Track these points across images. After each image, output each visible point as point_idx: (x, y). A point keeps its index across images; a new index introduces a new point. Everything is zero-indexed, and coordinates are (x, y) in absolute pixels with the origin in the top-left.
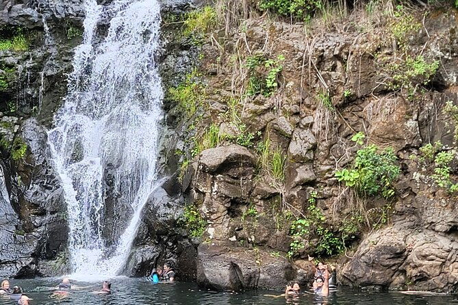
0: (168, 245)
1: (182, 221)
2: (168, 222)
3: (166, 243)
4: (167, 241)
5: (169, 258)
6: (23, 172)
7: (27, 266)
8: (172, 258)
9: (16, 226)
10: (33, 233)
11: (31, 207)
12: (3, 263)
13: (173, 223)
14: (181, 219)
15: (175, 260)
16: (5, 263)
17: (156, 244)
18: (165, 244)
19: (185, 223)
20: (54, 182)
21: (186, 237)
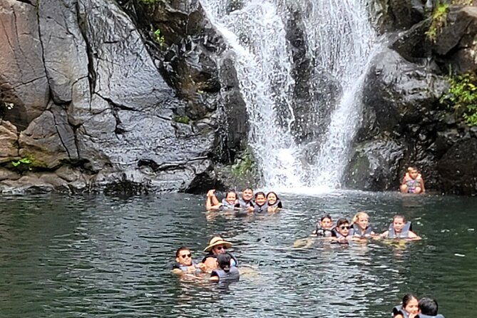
0: (418, 139)
1: (448, 99)
2: (424, 102)
3: (416, 136)
4: (418, 132)
5: (421, 159)
6: (165, 22)
7: (204, 174)
8: (425, 160)
9: (174, 110)
10: (207, 121)
11: (197, 79)
12: (161, 170)
13: (433, 103)
14: (446, 97)
15: (430, 163)
16: (165, 169)
17: (398, 137)
18: (414, 137)
19: (452, 104)
20: (216, 40)
21: (453, 126)
